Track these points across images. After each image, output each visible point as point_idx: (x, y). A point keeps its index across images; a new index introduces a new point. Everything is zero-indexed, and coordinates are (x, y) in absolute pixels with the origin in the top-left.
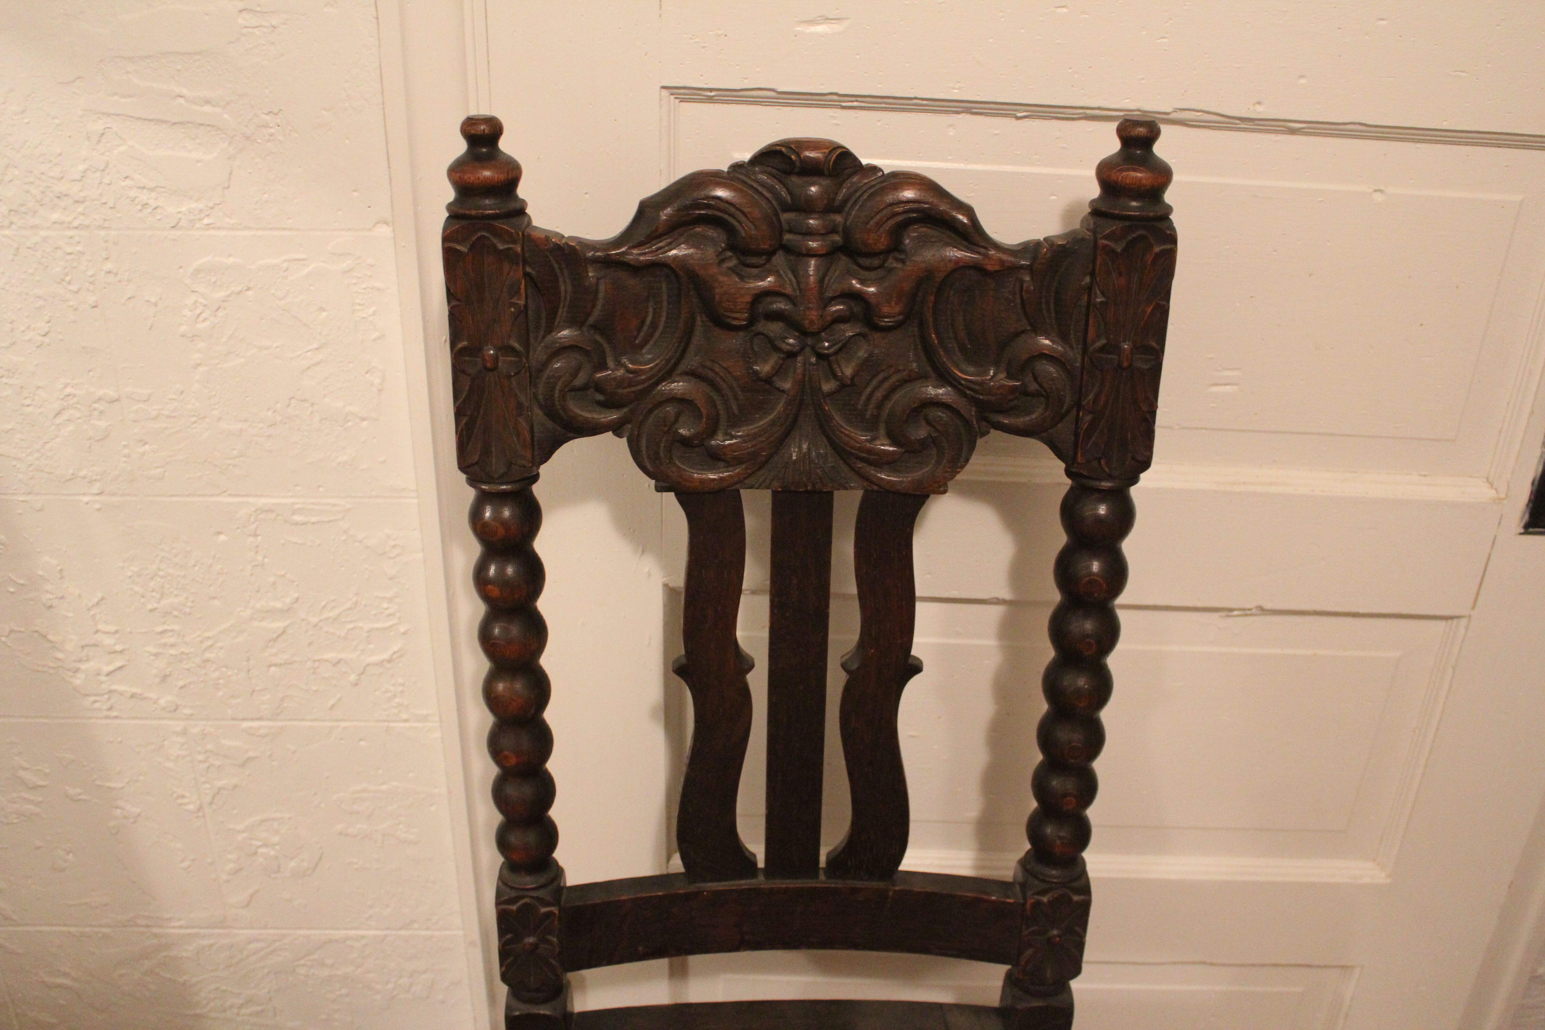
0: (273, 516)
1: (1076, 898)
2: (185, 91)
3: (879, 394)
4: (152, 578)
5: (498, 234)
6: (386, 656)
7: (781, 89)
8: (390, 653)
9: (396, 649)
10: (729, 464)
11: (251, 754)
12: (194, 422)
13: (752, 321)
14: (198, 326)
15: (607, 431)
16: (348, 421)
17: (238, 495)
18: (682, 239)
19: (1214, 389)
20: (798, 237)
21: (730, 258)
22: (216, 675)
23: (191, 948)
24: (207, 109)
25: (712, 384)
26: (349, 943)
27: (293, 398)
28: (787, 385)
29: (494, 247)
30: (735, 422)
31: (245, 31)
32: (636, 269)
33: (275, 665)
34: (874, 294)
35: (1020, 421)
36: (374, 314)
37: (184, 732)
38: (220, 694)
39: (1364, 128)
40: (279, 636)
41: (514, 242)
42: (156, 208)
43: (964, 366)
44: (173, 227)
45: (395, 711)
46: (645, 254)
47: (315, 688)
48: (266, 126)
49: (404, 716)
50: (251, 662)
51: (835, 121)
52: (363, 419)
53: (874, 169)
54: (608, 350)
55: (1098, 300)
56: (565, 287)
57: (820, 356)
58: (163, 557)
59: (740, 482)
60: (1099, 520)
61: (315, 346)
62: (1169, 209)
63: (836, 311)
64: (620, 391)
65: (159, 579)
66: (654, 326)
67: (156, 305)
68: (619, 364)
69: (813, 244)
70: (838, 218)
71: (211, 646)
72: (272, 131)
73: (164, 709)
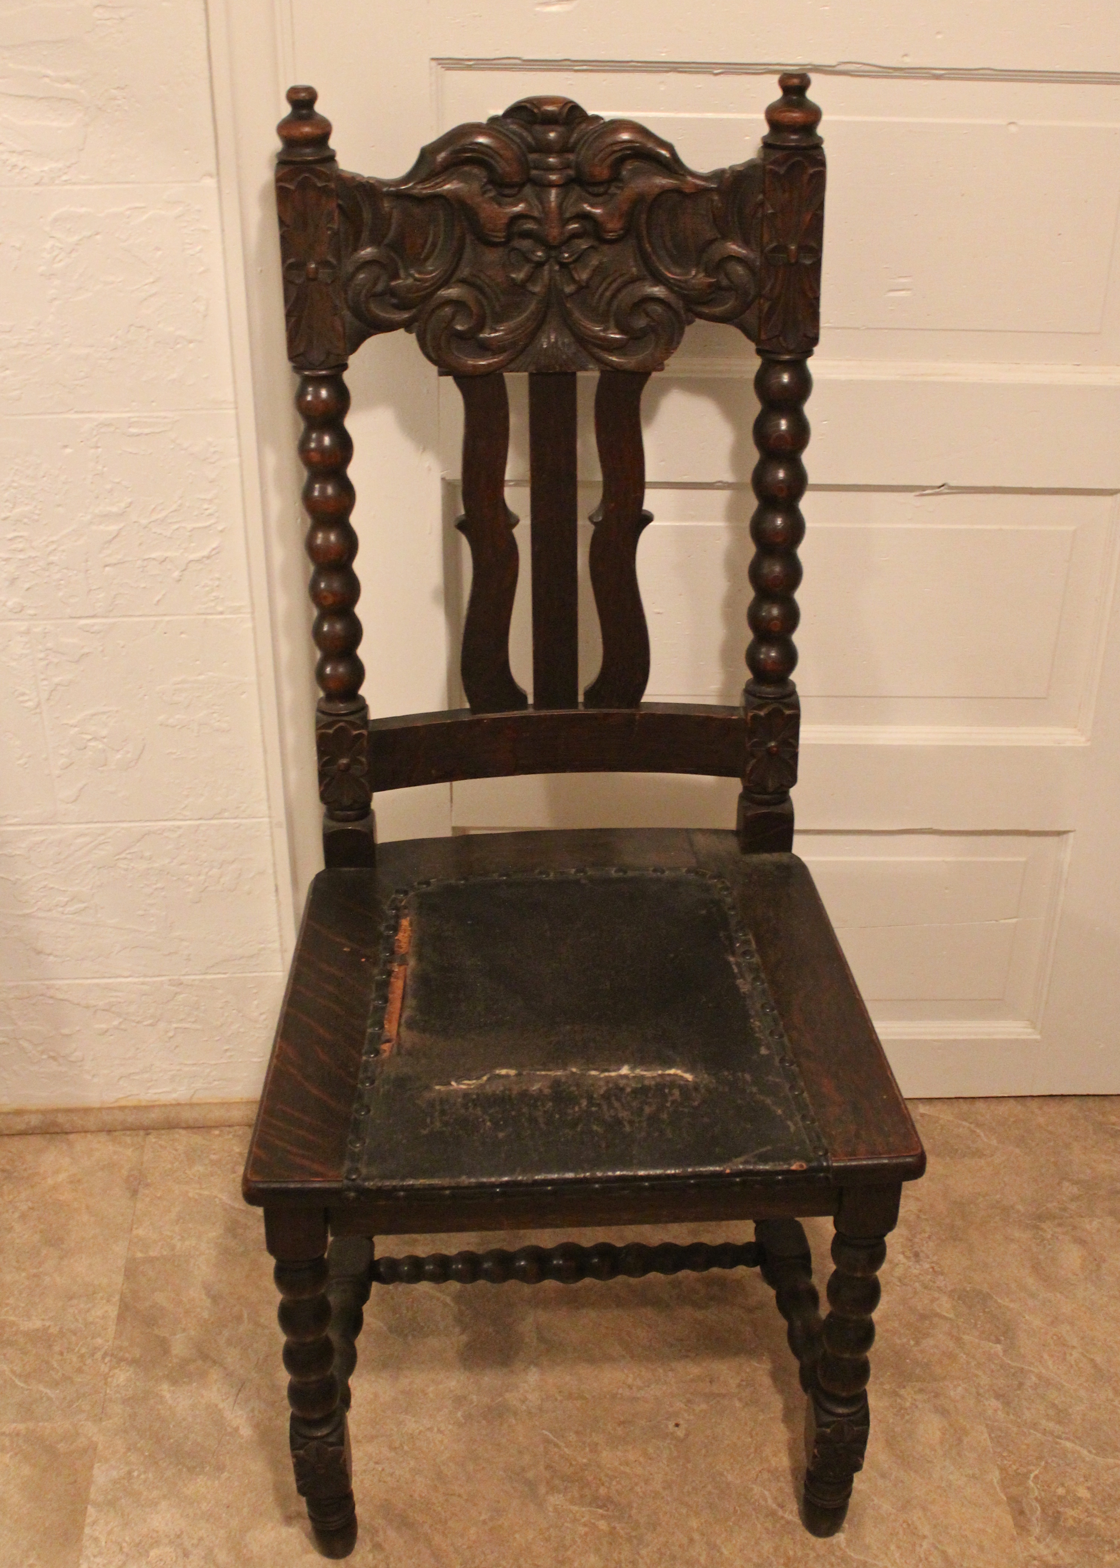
0: (112, 429)
1: (788, 712)
2: (50, 72)
3: (608, 294)
4: (6, 490)
5: (320, 175)
6: (205, 553)
7: (526, 58)
8: (209, 550)
9: (214, 546)
10: (494, 354)
11: (86, 650)
12: (49, 349)
13: (509, 239)
14: (56, 266)
15: (400, 328)
16: (178, 343)
17: (82, 412)
18: (454, 177)
19: (892, 294)
20: (542, 172)
21: (490, 190)
22: (58, 576)
23: (23, 845)
24: (67, 86)
25: (480, 290)
26: (166, 834)
27: (132, 325)
28: (537, 289)
29: (315, 186)
30: (499, 319)
31: (99, 22)
32: (420, 200)
33: (109, 565)
34: (601, 215)
35: (718, 310)
36: (201, 251)
37: (28, 632)
38: (60, 594)
39: (992, 72)
40: (114, 538)
41: (329, 181)
42: (23, 169)
43: (673, 269)
44: (37, 184)
45: (213, 604)
46: (425, 188)
47: (143, 585)
48: (115, 99)
49: (220, 609)
50: (89, 563)
51: (569, 82)
52: (191, 342)
53: (597, 118)
54: (400, 264)
55: (770, 212)
56: (367, 215)
57: (563, 265)
58: (17, 470)
59: (503, 367)
60: (785, 387)
61: (151, 280)
62: (820, 140)
63: (573, 229)
64: (410, 295)
65: (12, 490)
66: (434, 245)
67: (20, 249)
68: (410, 275)
69: (553, 177)
70: (572, 157)
71: (55, 550)
72: (119, 102)
73: (11, 610)
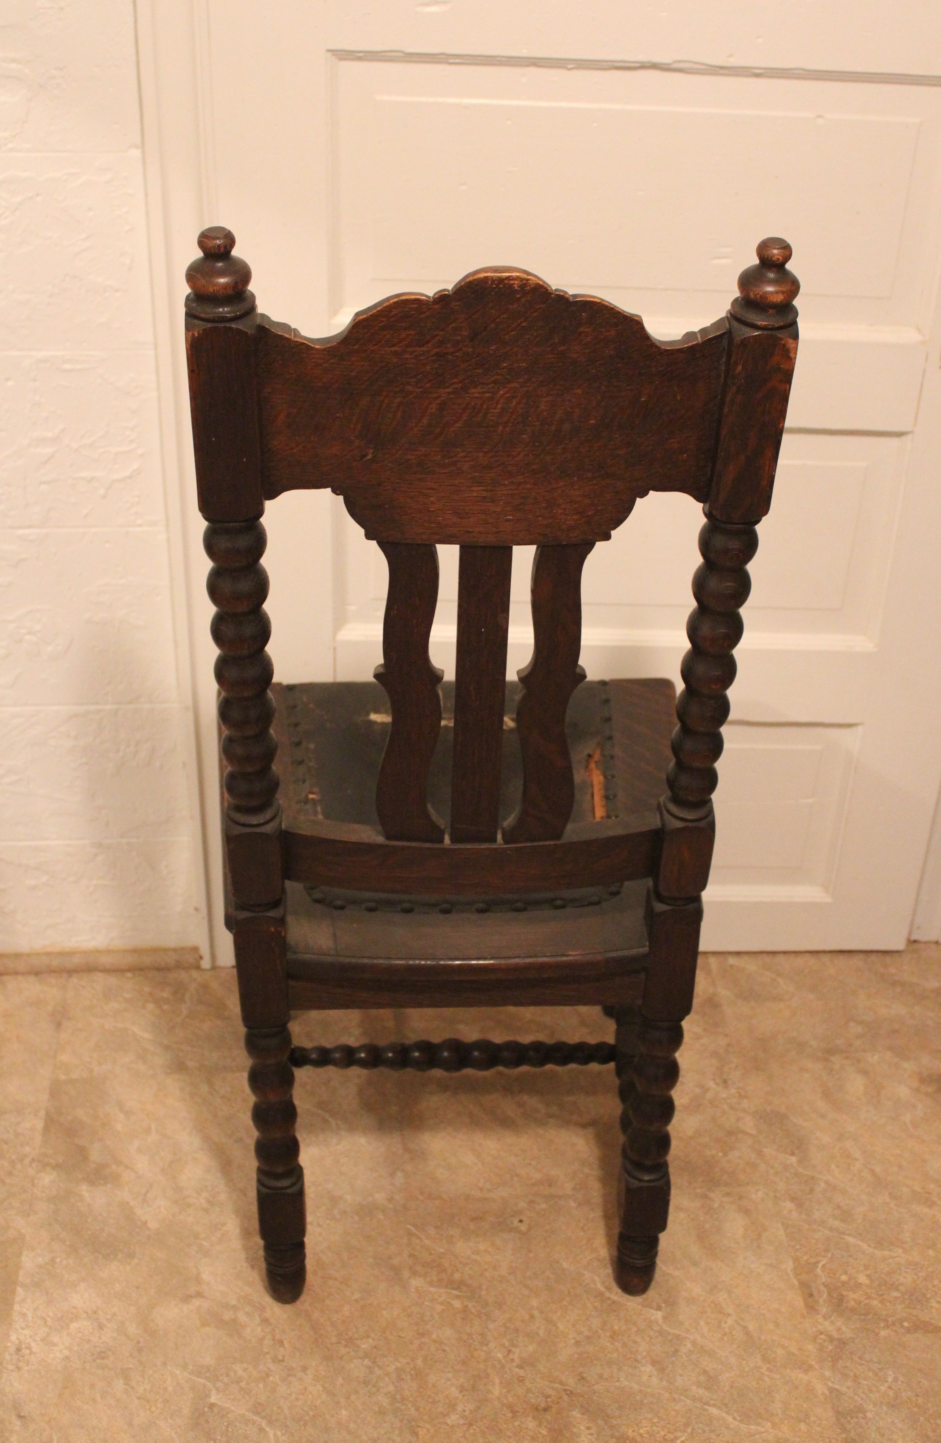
0: (48, 365)
6: (127, 473)
8: (131, 471)
9: (135, 467)
11: (23, 556)
14: (2, 222)
16: (106, 292)
17: (23, 350)
19: (716, 261)
27: (67, 275)
33: (44, 483)
36: (127, 212)
38: (2, 507)
40: (49, 459)
45: (133, 518)
47: (73, 501)
48: (55, 78)
49: (139, 522)
50: (27, 481)
52: (117, 290)
61: (85, 236)
72: (58, 81)
